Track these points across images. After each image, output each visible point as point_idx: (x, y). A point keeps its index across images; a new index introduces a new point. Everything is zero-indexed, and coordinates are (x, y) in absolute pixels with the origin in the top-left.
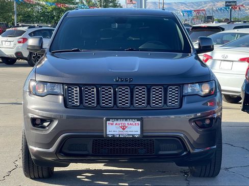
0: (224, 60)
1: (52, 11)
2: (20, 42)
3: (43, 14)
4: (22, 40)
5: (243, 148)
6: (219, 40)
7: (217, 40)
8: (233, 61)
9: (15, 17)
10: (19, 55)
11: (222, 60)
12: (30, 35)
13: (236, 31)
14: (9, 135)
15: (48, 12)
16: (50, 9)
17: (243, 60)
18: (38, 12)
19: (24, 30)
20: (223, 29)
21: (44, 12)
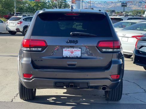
0: (124, 37)
1: (34, 7)
2: (18, 24)
3: (29, 8)
4: (19, 22)
5: (134, 83)
6: (120, 26)
7: (120, 25)
8: (128, 37)
9: (15, 9)
10: (18, 30)
11: (122, 37)
12: (24, 20)
13: (129, 21)
14: (15, 74)
15: (32, 7)
16: (33, 5)
17: (133, 37)
18: (26, 7)
19: (20, 17)
20: (122, 20)
21: (30, 7)
